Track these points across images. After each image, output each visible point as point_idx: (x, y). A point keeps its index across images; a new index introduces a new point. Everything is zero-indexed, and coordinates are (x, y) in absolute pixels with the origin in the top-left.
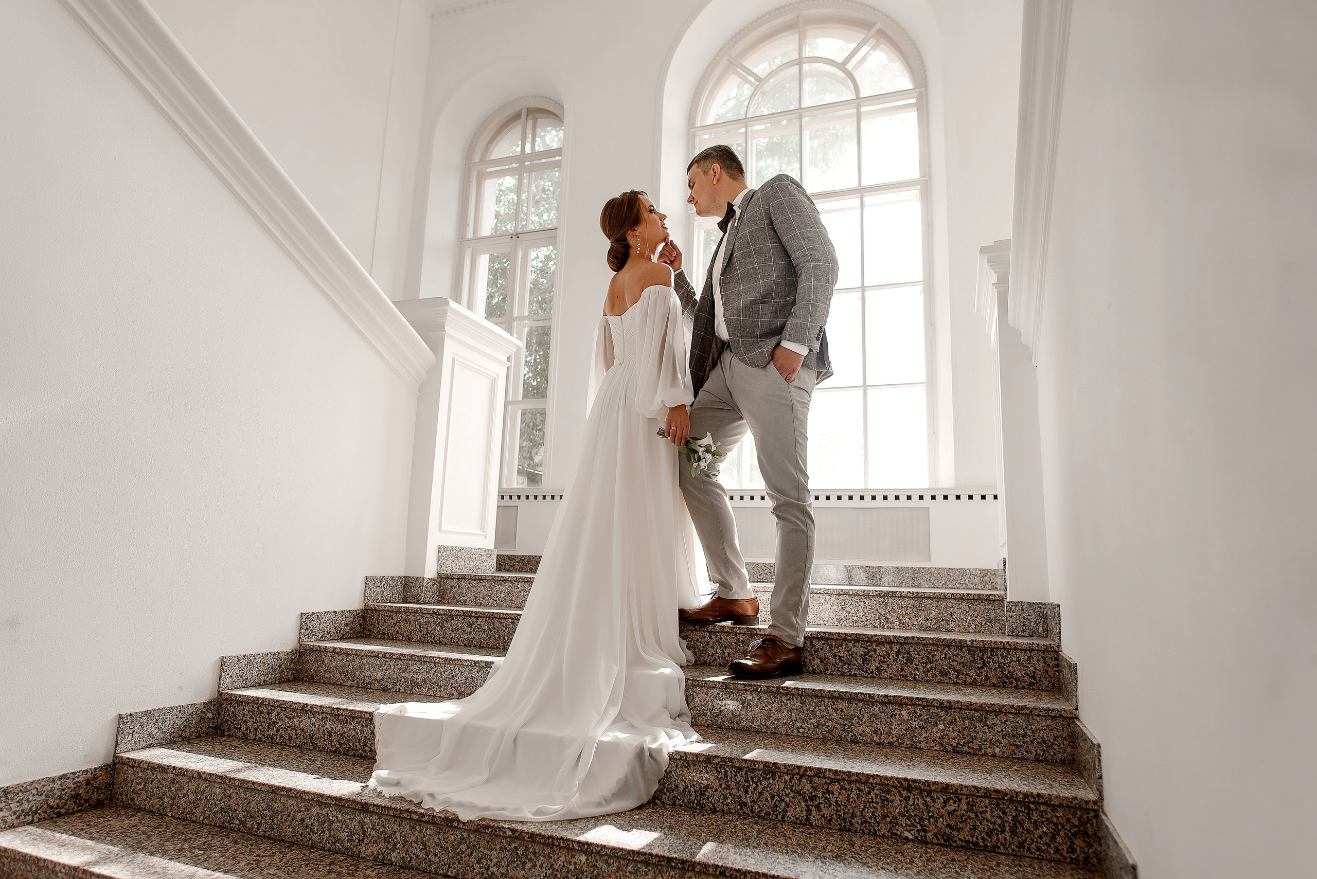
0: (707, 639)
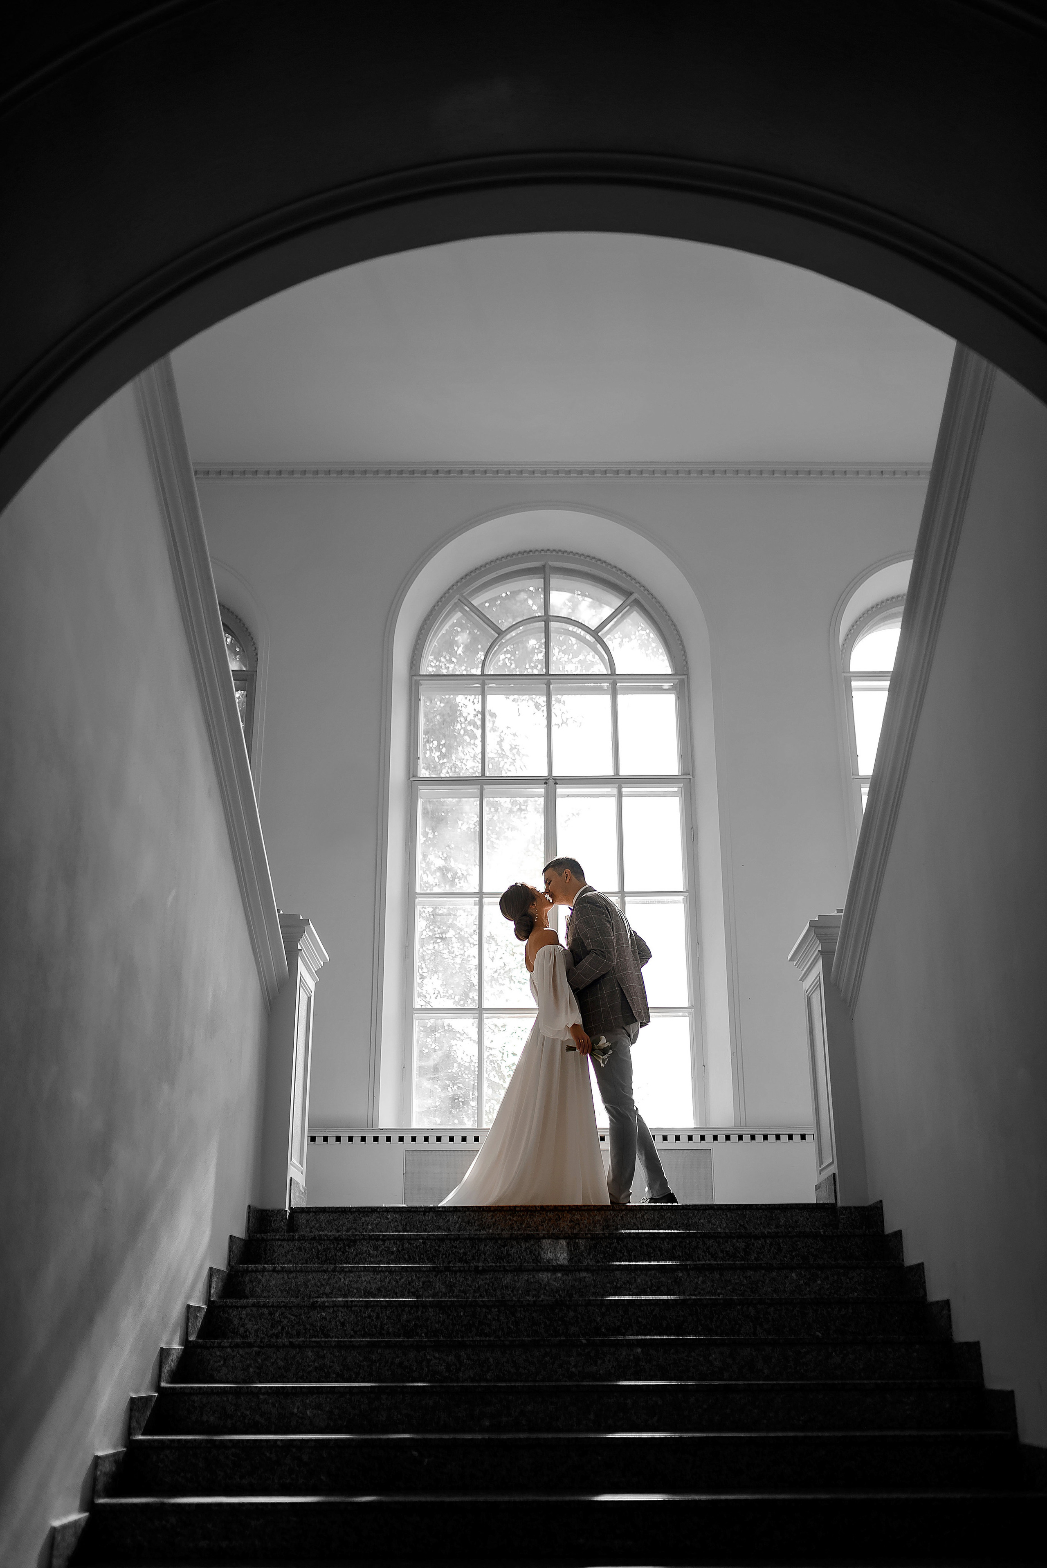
0: (615, 1245)
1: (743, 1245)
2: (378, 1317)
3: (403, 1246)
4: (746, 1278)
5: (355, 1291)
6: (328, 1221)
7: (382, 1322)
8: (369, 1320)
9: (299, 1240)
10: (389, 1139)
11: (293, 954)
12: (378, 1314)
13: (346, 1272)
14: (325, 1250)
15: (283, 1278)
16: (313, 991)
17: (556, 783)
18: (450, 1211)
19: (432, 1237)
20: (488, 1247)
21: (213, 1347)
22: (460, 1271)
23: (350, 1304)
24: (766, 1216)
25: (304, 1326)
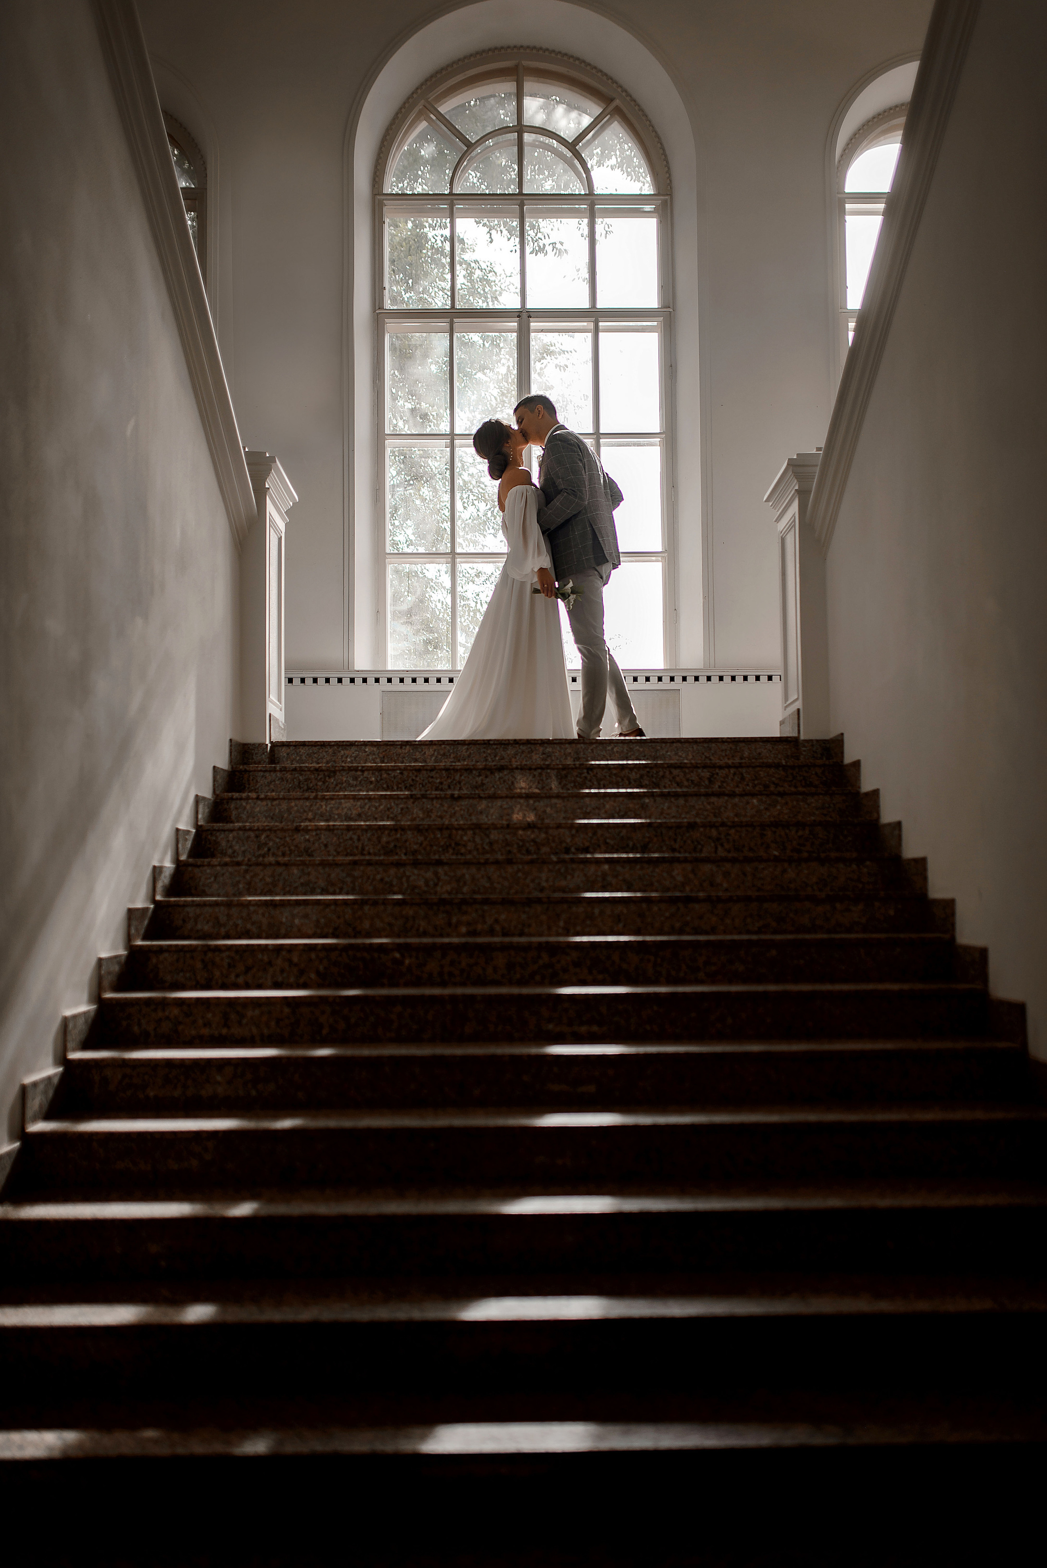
0: (585, 774)
1: (708, 775)
2: (359, 840)
3: (381, 776)
4: (709, 803)
5: (336, 817)
6: (308, 754)
7: (363, 844)
8: (350, 842)
9: (281, 771)
10: (365, 680)
11: (261, 493)
12: (359, 836)
13: (327, 799)
14: (306, 780)
15: (267, 805)
16: (284, 531)
17: (530, 317)
18: (426, 745)
19: (409, 768)
20: (463, 777)
21: (203, 866)
22: (437, 798)
23: (332, 827)
24: (731, 748)
25: (289, 847)
